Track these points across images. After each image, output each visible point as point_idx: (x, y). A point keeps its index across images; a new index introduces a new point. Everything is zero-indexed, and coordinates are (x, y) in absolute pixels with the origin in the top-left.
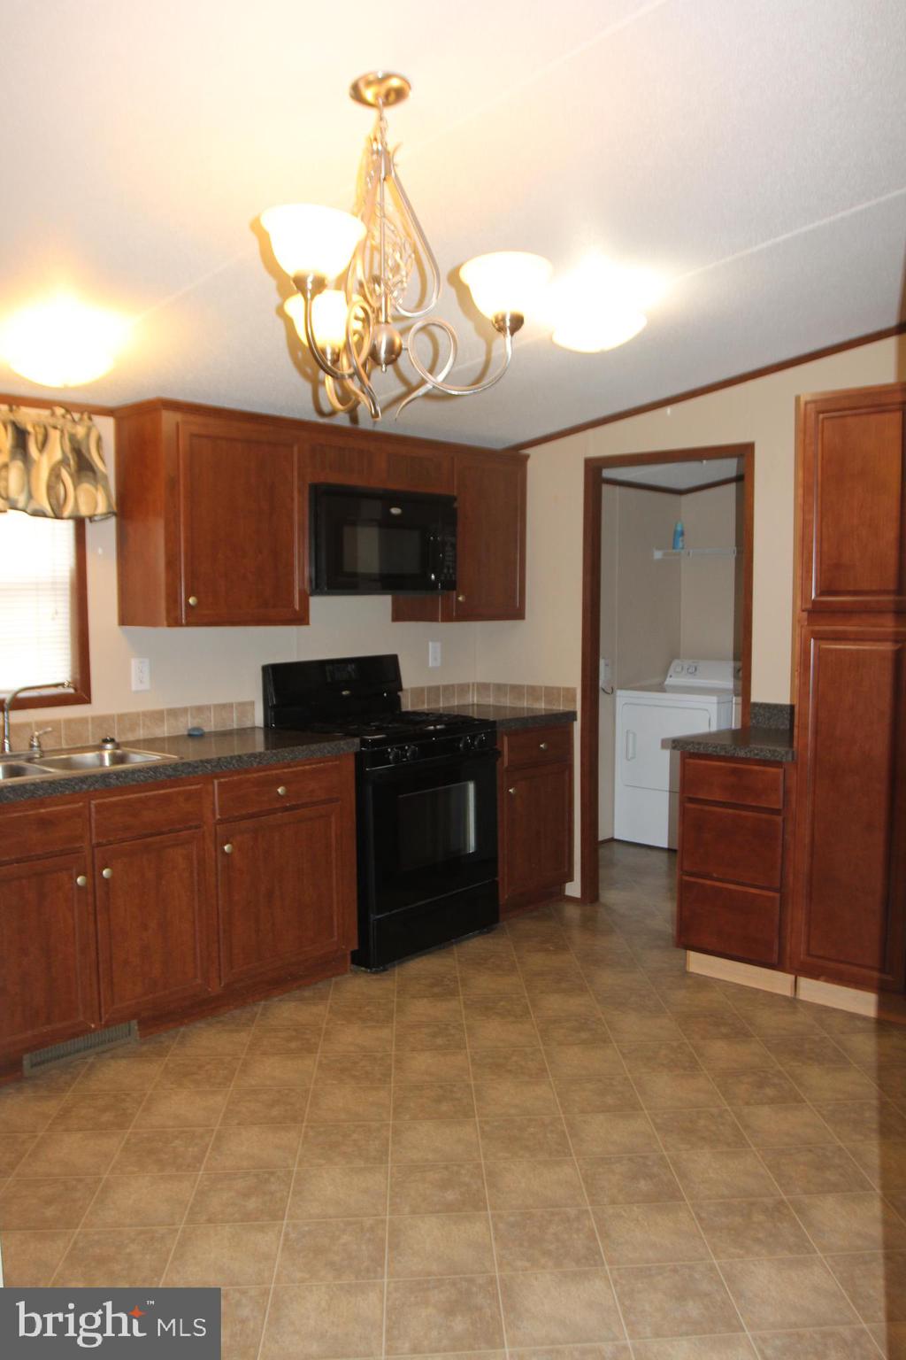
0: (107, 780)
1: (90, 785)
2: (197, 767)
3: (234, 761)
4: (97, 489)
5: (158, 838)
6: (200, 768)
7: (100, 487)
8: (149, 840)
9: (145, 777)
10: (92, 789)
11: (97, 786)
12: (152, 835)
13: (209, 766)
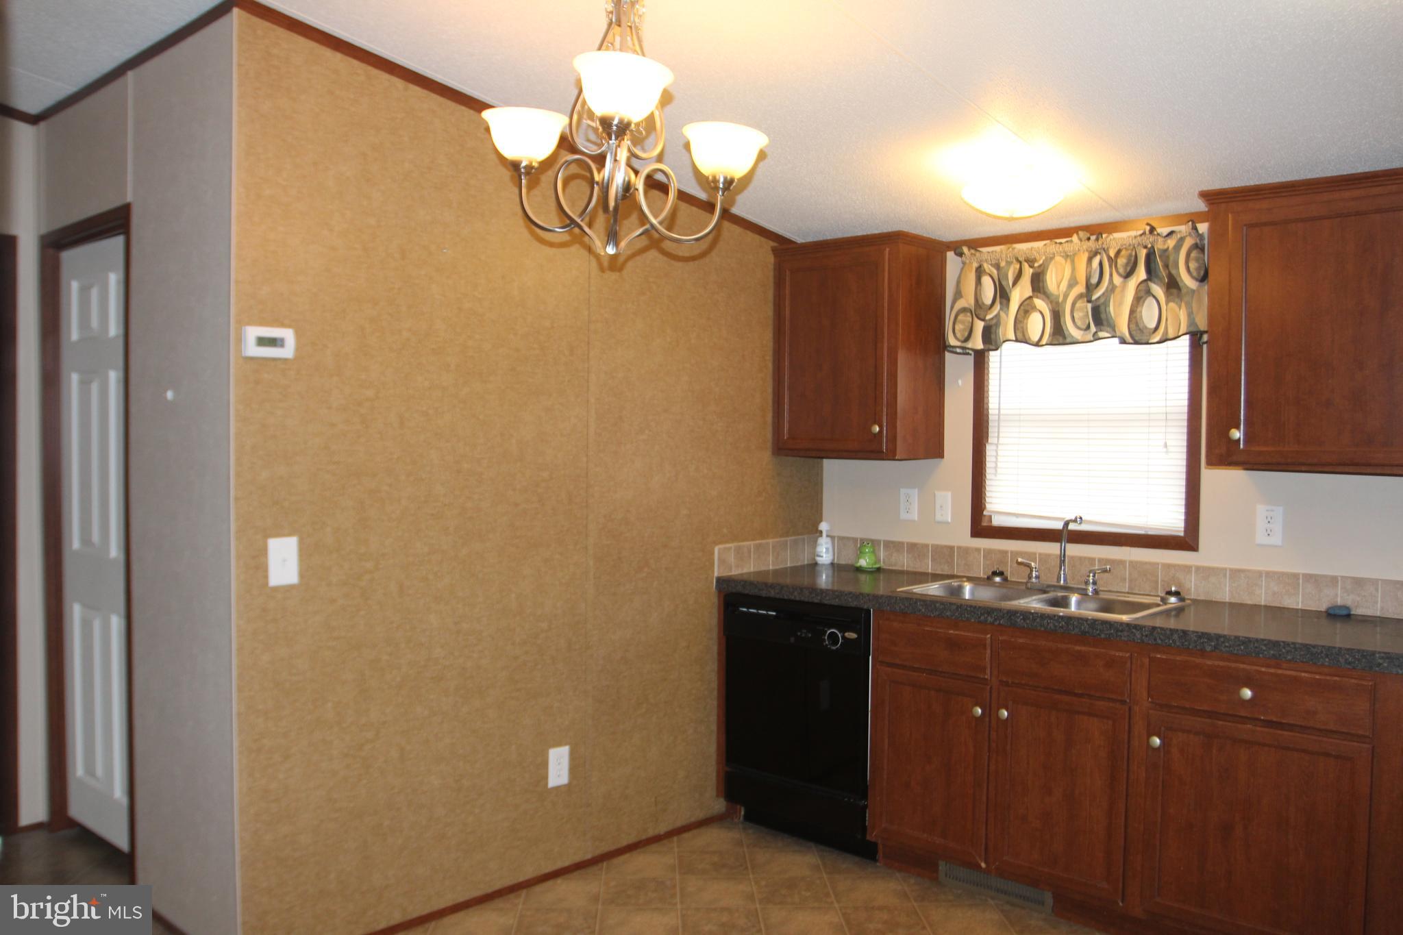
0: (1012, 617)
1: (996, 620)
2: (1122, 631)
3: (1175, 637)
5: (1067, 698)
6: (1126, 633)
7: (1184, 305)
8: (1058, 697)
9: (1055, 626)
12: (1060, 692)
13: (1138, 635)
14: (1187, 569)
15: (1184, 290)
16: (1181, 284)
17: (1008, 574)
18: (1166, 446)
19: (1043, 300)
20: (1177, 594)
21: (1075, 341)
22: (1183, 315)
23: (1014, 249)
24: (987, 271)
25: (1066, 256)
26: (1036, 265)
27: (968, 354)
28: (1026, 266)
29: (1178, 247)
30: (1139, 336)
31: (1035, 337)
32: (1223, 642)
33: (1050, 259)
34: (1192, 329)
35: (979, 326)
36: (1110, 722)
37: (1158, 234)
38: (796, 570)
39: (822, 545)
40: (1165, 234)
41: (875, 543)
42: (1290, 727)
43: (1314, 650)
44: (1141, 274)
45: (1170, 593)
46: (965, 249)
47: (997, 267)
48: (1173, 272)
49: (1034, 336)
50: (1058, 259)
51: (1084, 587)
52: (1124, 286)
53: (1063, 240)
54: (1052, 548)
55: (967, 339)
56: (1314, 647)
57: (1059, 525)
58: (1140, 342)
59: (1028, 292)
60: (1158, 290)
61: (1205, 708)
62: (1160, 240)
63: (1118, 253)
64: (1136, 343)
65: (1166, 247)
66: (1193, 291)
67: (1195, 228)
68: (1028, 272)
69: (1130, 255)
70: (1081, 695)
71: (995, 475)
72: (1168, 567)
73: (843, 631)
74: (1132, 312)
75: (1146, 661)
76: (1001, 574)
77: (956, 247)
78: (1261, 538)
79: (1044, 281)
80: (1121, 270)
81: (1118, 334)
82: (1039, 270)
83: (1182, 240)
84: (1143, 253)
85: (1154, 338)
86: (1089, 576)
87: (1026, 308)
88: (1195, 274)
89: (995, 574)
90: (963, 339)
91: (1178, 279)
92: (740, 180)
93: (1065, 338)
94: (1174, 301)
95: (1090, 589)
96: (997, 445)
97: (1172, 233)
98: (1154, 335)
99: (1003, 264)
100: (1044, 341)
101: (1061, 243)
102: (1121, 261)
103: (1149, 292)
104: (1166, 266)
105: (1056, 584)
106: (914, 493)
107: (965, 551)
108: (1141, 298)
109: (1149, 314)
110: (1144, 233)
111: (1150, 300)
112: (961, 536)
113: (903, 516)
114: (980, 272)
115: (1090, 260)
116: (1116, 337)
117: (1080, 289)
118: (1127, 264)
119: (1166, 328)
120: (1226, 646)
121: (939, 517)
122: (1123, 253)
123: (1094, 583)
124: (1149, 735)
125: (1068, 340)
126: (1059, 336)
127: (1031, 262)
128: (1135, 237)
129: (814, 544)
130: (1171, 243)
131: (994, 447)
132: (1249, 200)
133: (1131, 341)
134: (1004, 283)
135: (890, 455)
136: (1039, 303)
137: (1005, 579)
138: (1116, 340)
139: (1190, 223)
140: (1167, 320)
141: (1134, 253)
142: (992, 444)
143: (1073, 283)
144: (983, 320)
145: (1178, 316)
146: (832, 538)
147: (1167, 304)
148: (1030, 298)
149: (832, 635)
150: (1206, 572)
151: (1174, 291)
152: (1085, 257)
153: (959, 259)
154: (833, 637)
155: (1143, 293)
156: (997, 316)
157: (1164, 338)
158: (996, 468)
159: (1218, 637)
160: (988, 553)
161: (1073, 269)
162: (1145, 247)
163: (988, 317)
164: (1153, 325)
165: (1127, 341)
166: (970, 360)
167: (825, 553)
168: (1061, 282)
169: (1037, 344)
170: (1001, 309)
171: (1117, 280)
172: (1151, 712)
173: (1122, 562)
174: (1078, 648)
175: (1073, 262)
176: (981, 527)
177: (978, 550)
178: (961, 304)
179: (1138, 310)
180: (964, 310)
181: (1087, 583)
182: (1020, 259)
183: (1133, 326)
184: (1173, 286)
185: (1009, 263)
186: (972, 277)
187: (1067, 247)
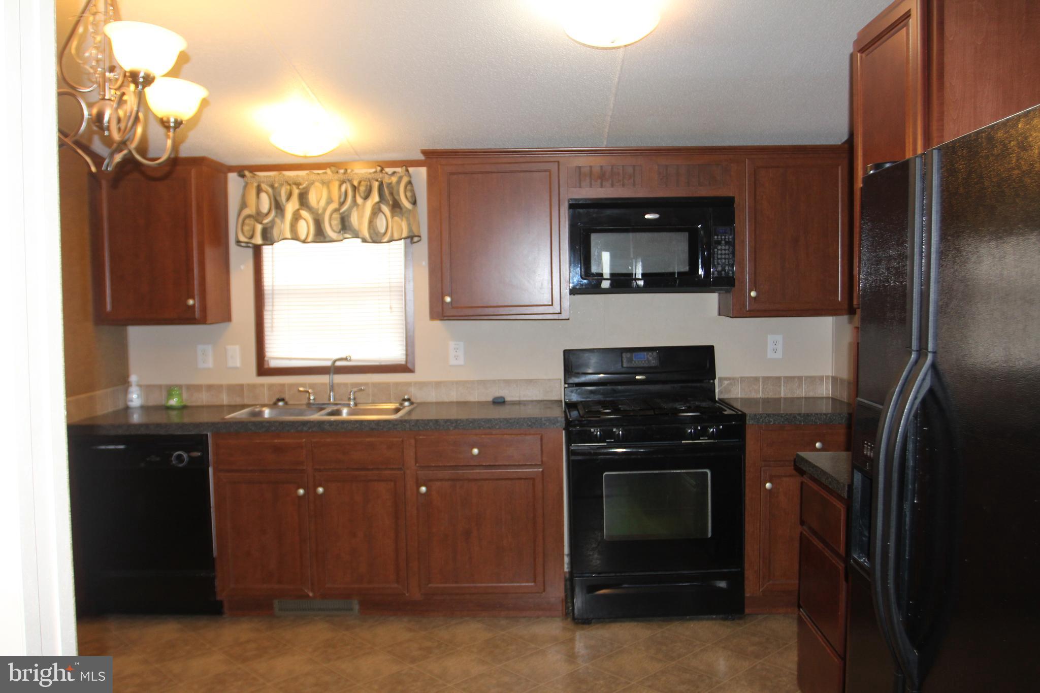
1: (309, 429)
2: (397, 425)
4: (402, 220)
5: (363, 473)
7: (404, 219)
8: (357, 473)
10: (310, 430)
11: (314, 429)
12: (358, 469)
13: (408, 426)
14: (409, 384)
15: (404, 210)
16: (402, 206)
17: (287, 399)
18: (391, 308)
19: (306, 211)
20: (409, 400)
21: (332, 240)
22: (404, 225)
23: (284, 175)
24: (264, 189)
25: (323, 183)
26: (301, 187)
27: (249, 247)
28: (294, 187)
29: (399, 182)
30: (376, 238)
31: (303, 237)
32: (460, 424)
33: (312, 183)
34: (411, 234)
35: (259, 228)
36: (392, 484)
37: (387, 173)
38: (116, 413)
39: (132, 392)
40: (390, 173)
41: (180, 387)
42: (499, 466)
43: (511, 421)
44: (375, 197)
45: (405, 400)
46: (247, 173)
47: (272, 186)
48: (397, 197)
49: (302, 234)
50: (317, 184)
51: (347, 402)
52: (364, 204)
53: (320, 172)
54: (324, 379)
55: (252, 237)
56: (511, 419)
57: (329, 364)
58: (377, 241)
59: (297, 206)
60: (385, 209)
61: (452, 464)
62: (387, 176)
63: (360, 183)
64: (374, 242)
65: (390, 181)
66: (410, 211)
67: (407, 171)
68: (296, 192)
69: (367, 185)
70: (372, 469)
71: (272, 331)
72: (397, 384)
73: (188, 451)
74: (371, 222)
75: (413, 441)
76: (283, 400)
77: (241, 171)
78: (453, 362)
79: (307, 199)
80: (362, 195)
81: (360, 236)
82: (303, 191)
83: (400, 179)
84: (376, 185)
85: (384, 239)
86: (350, 395)
87: (296, 217)
88: (410, 199)
89: (279, 400)
90: (249, 236)
91: (400, 202)
92: (188, 121)
93: (325, 237)
94: (397, 216)
95: (352, 403)
96: (272, 311)
97: (394, 173)
98: (384, 237)
99: (276, 185)
100: (310, 239)
101: (318, 174)
102: (362, 189)
103: (380, 210)
104: (391, 194)
105: (328, 402)
106: (209, 349)
107: (253, 387)
108: (376, 213)
109: (381, 224)
110: (376, 172)
111: (381, 216)
112: (250, 376)
113: (201, 365)
114: (259, 190)
115: (340, 186)
116: (358, 238)
117: (334, 205)
118: (365, 191)
119: (392, 233)
120: (461, 426)
121: (231, 364)
122: (363, 183)
123: (355, 399)
124: (418, 487)
125: (327, 239)
126: (320, 236)
127: (298, 185)
128: (370, 173)
129: (126, 392)
130: (394, 179)
131: (270, 313)
132: (451, 158)
133: (370, 240)
134: (278, 198)
135: (203, 321)
136: (304, 213)
137: (286, 403)
138: (359, 240)
139: (404, 167)
140: (392, 228)
141: (369, 184)
142: (268, 311)
143: (329, 201)
144: (261, 223)
145: (402, 226)
146: (140, 386)
147: (393, 217)
148: (298, 210)
149: (179, 456)
150: (422, 385)
151: (398, 210)
152: (337, 184)
153: (241, 179)
154: (179, 457)
155: (376, 211)
156: (273, 222)
157: (391, 239)
158: (272, 327)
159: (456, 421)
160: (271, 386)
161: (329, 192)
162: (377, 181)
163: (265, 221)
164: (383, 230)
165: (367, 241)
166: (250, 252)
167: (135, 398)
168: (320, 199)
169: (304, 242)
170: (276, 216)
171: (359, 200)
172: (419, 472)
173: (366, 384)
174: (368, 440)
175: (328, 188)
176: (263, 369)
177: (262, 385)
178: (246, 212)
179: (375, 221)
180: (249, 216)
181: (349, 399)
182: (289, 182)
183: (372, 231)
184: (396, 206)
185: (282, 185)
186: (253, 192)
187: (326, 178)
